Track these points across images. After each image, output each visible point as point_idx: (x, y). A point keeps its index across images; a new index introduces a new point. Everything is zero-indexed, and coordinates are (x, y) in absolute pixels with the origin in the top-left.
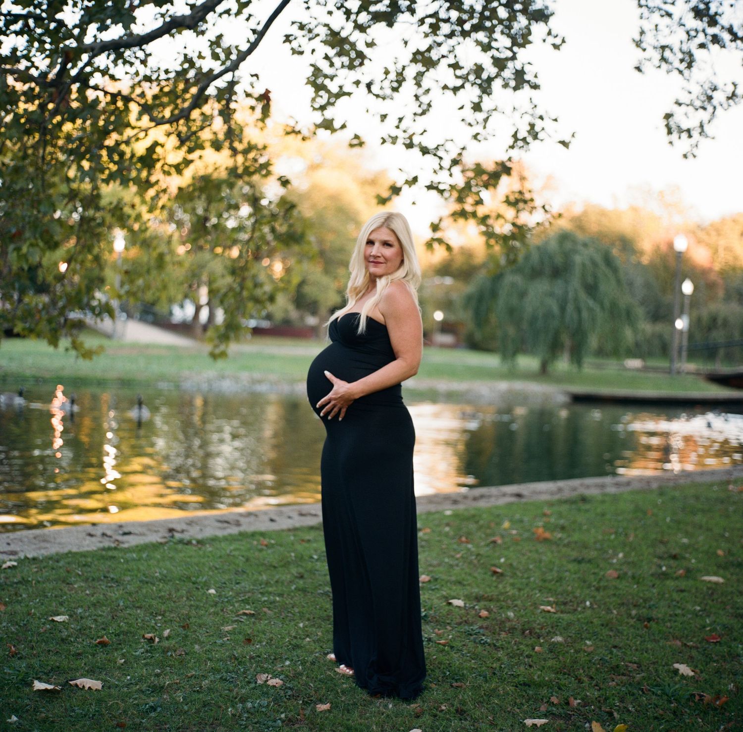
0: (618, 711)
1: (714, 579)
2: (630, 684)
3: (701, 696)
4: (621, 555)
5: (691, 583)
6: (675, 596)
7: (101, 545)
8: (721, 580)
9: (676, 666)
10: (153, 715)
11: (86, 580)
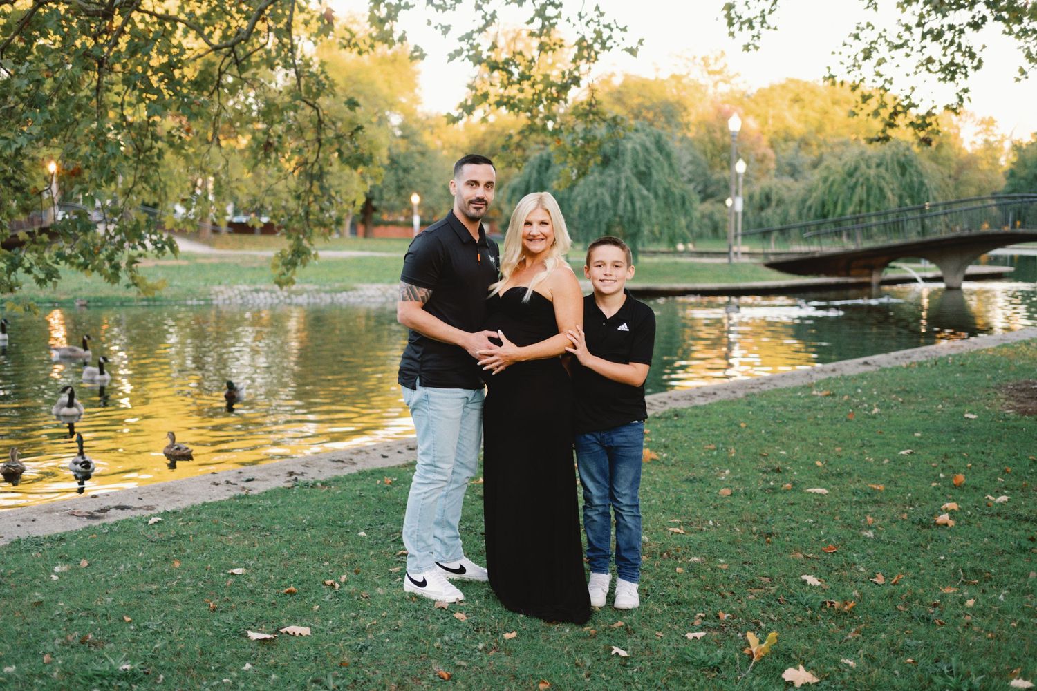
0: (763, 621)
1: (819, 490)
2: (767, 596)
3: (831, 603)
4: (727, 472)
5: (798, 495)
6: (787, 509)
7: (232, 494)
8: (825, 491)
9: (804, 577)
10: (366, 653)
11: (238, 531)
